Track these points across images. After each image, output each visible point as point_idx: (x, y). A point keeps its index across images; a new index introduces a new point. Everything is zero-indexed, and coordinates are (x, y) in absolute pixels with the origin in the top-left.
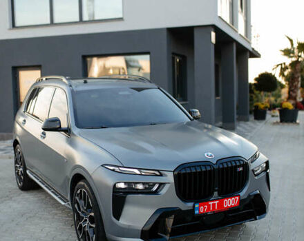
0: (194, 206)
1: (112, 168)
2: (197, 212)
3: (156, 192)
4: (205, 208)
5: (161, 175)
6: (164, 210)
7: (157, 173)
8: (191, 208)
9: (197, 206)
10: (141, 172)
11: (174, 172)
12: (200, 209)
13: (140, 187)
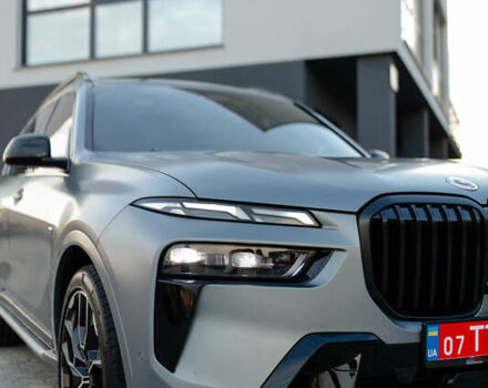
0: (423, 333)
1: (159, 206)
2: (432, 354)
3: (301, 280)
4: (457, 343)
5: (319, 225)
6: (328, 340)
7: (305, 218)
8: (416, 339)
9: (433, 332)
10: (249, 213)
11: (358, 214)
12: (444, 345)
13: (248, 261)
